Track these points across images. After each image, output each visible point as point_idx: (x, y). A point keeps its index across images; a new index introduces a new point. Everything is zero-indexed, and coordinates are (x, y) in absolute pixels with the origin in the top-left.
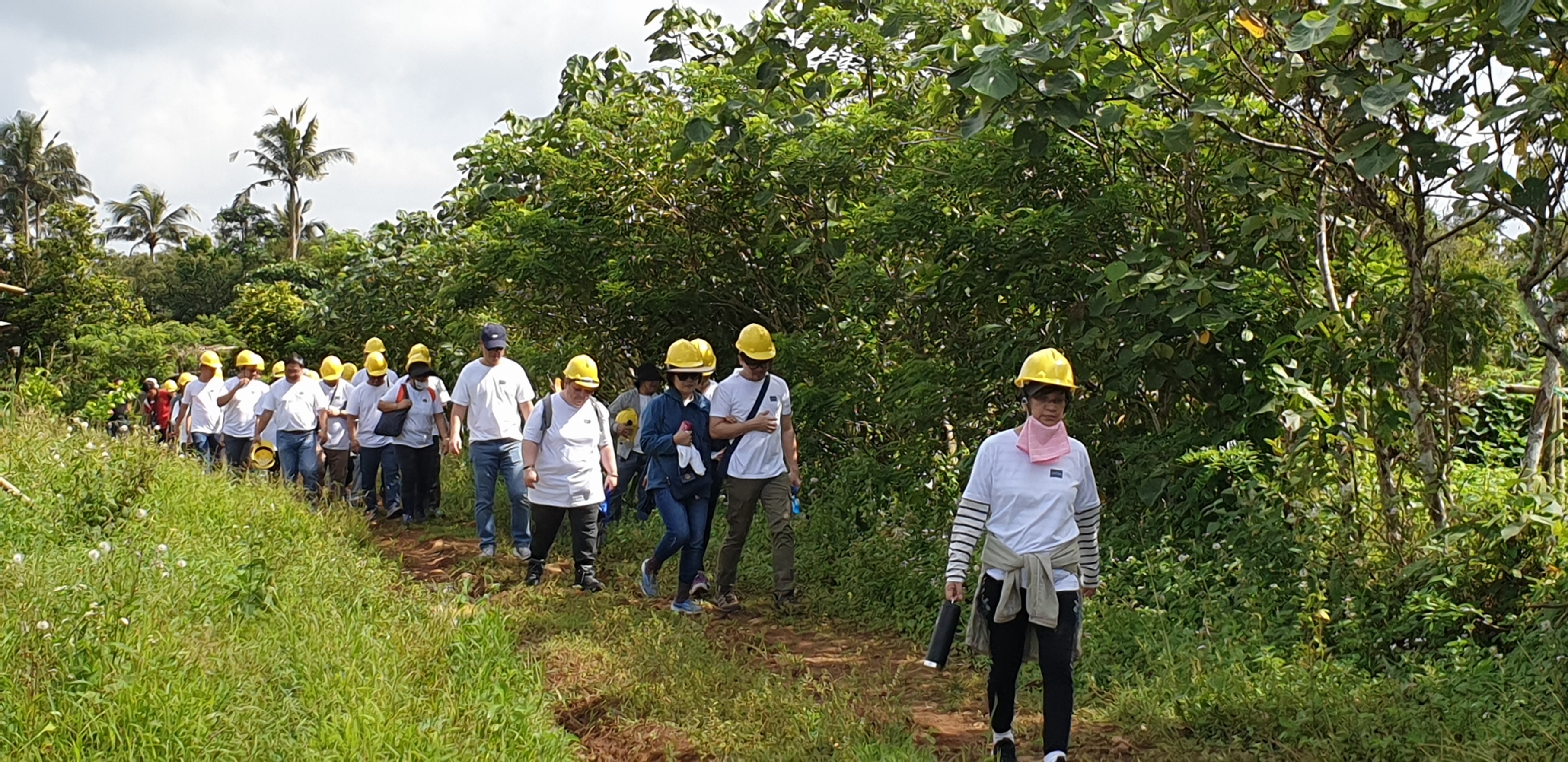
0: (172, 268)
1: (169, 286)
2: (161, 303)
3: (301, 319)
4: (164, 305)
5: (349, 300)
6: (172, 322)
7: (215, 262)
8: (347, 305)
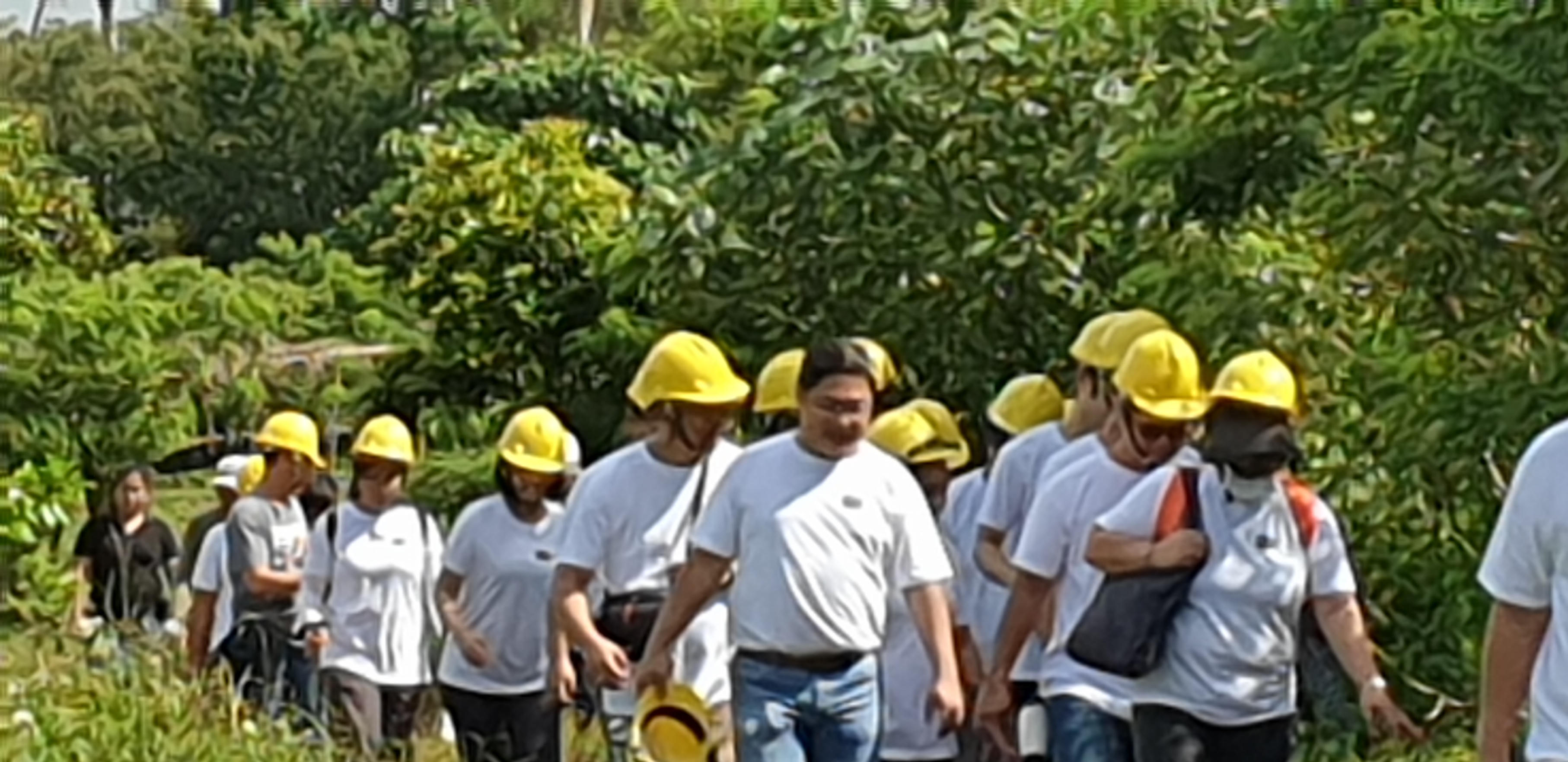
0: (174, 71)
1: (162, 137)
2: (138, 194)
3: (622, 251)
4: (146, 201)
5: (784, 184)
6: (178, 262)
7: (317, 53)
8: (775, 203)
